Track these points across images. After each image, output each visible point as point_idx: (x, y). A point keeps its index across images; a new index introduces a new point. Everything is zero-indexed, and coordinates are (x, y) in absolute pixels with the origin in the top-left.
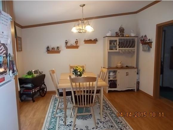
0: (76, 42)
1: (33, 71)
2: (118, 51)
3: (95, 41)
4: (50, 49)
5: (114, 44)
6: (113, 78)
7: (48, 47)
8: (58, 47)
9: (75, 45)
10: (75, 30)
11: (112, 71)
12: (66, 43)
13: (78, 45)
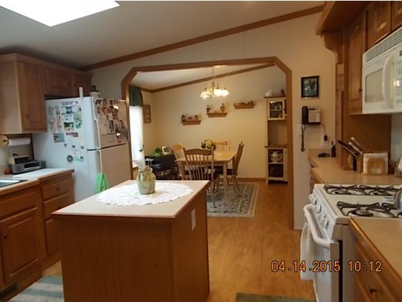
0: (223, 108)
1: (163, 148)
2: (283, 118)
3: (251, 105)
4: (186, 118)
5: (279, 108)
6: (279, 161)
7: (183, 116)
8: (196, 116)
9: (220, 112)
10: (204, 95)
11: (275, 150)
12: (208, 109)
13: (225, 112)
